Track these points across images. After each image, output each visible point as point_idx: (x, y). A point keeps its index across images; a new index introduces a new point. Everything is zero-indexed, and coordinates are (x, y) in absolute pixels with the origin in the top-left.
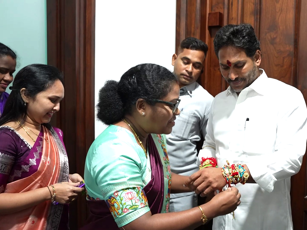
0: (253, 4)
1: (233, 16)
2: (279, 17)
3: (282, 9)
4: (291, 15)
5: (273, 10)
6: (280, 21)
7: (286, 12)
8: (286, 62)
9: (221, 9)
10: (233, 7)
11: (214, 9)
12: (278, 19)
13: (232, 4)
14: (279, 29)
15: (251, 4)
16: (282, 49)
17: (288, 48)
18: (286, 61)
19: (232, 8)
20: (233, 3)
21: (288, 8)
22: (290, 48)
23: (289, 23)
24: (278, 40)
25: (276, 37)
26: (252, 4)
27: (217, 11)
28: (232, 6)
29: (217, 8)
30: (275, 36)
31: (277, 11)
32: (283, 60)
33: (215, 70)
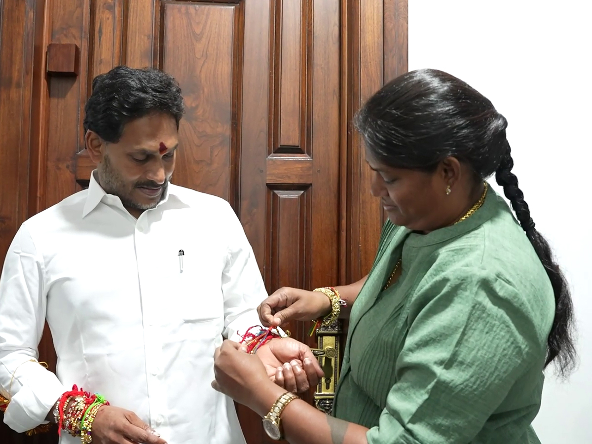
0: (148, 39)
1: (103, 57)
2: (201, 69)
3: (206, 54)
4: (225, 67)
5: (189, 54)
6: (203, 76)
7: (216, 62)
8: (216, 156)
9: (75, 38)
10: (103, 37)
11: (57, 36)
12: (201, 71)
13: (100, 31)
14: (201, 92)
15: (143, 37)
16: (208, 130)
17: (219, 130)
18: (216, 154)
19: (100, 40)
20: (104, 31)
21: (218, 52)
22: (225, 129)
23: (222, 82)
24: (200, 112)
25: (197, 107)
26: (146, 38)
27: (65, 41)
28: (100, 37)
29: (66, 36)
30: (194, 105)
31: (197, 56)
32: (212, 152)
33: (59, 169)
